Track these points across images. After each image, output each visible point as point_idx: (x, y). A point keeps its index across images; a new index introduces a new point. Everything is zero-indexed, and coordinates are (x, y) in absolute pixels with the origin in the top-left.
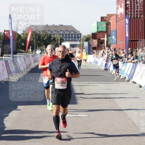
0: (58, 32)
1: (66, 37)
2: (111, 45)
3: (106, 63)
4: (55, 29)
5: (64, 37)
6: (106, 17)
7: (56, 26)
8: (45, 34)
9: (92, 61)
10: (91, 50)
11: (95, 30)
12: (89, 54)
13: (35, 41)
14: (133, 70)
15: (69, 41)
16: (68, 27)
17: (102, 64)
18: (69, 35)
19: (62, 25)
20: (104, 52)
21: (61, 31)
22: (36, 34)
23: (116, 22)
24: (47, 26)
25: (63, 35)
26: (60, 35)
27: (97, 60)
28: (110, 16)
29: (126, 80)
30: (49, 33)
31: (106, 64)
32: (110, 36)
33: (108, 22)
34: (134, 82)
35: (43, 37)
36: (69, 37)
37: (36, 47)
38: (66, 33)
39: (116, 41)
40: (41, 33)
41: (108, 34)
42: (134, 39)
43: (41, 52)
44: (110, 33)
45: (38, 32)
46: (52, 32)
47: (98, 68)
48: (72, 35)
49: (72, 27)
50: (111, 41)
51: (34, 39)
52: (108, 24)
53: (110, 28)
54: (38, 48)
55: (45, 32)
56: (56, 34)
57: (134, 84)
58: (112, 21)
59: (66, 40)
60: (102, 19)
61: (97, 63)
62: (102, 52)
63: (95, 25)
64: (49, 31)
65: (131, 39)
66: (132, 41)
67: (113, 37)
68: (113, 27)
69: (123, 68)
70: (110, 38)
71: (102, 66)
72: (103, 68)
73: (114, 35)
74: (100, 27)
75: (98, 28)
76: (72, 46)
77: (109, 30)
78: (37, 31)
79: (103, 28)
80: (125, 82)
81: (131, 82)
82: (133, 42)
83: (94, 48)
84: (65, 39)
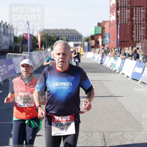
0: (64, 34)
1: (71, 38)
2: (105, 45)
3: (101, 58)
4: (62, 32)
5: (69, 38)
6: (102, 23)
7: (63, 30)
8: (55, 36)
9: (91, 57)
10: (90, 48)
11: (93, 33)
12: (88, 51)
13: (46, 41)
14: (122, 64)
15: (73, 41)
16: (72, 30)
17: (99, 59)
18: (73, 37)
19: (68, 29)
20: (99, 50)
21: (67, 33)
22: (47, 36)
23: (110, 27)
24: (56, 30)
25: (68, 36)
26: (66, 36)
27: (95, 56)
28: (104, 22)
29: (117, 72)
30: (58, 35)
31: (101, 60)
32: (105, 37)
33: (103, 27)
34: (123, 74)
35: (53, 38)
36: (73, 38)
37: (48, 46)
38: (71, 35)
39: (109, 41)
40: (52, 35)
41: (103, 36)
42: (123, 39)
43: (52, 50)
44: (105, 35)
45: (49, 35)
46: (60, 34)
47: (95, 63)
48: (75, 36)
49: (75, 31)
50: (105, 42)
51: (46, 40)
52: (103, 28)
53: (105, 31)
54: (49, 47)
55: (54, 34)
56: (63, 36)
57: (123, 75)
58: (106, 26)
59: (71, 41)
60: (99, 24)
61: (94, 58)
62: (98, 50)
63: (93, 29)
64: (58, 33)
65: (121, 40)
66: (121, 41)
67: (107, 38)
68: (107, 31)
69: (114, 62)
70: (105, 39)
71: (98, 61)
72: (99, 62)
73: (107, 37)
74: (97, 30)
75: (95, 31)
76: (76, 45)
77: (104, 33)
78: (49, 33)
79: (99, 31)
80: (116, 73)
81: (120, 74)
82: (123, 42)
83: (92, 47)
84: (69, 40)
